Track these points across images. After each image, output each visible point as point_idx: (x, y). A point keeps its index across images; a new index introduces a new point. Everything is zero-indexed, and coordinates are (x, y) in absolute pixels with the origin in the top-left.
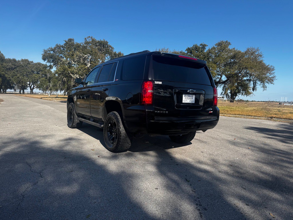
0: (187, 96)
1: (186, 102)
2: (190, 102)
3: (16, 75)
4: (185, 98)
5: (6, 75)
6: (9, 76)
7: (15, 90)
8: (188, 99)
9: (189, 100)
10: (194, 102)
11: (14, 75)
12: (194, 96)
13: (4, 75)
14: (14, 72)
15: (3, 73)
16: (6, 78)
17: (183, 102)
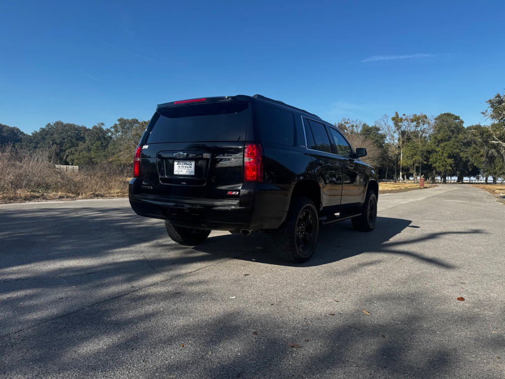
0: (182, 164)
1: (181, 173)
2: (188, 173)
3: (478, 153)
4: (179, 167)
5: (462, 154)
6: (465, 156)
7: (478, 178)
8: (184, 168)
9: (186, 170)
10: (193, 174)
11: (475, 153)
12: (193, 163)
13: (458, 154)
14: (474, 148)
15: (458, 150)
16: (461, 158)
17: (175, 173)
